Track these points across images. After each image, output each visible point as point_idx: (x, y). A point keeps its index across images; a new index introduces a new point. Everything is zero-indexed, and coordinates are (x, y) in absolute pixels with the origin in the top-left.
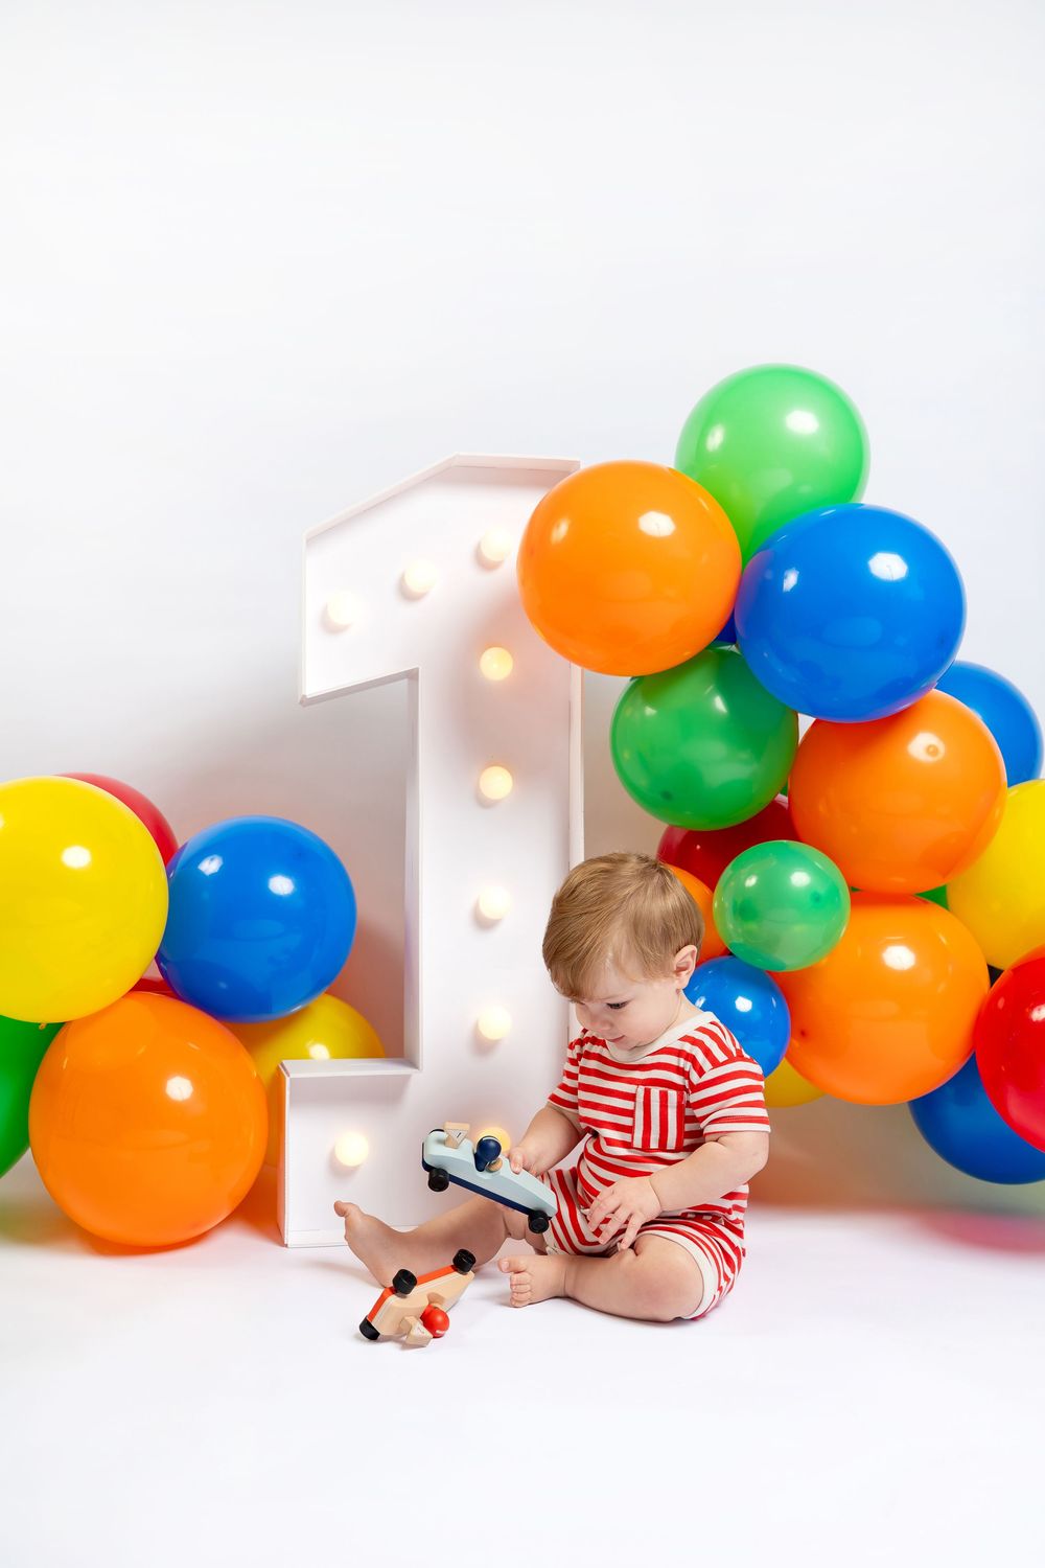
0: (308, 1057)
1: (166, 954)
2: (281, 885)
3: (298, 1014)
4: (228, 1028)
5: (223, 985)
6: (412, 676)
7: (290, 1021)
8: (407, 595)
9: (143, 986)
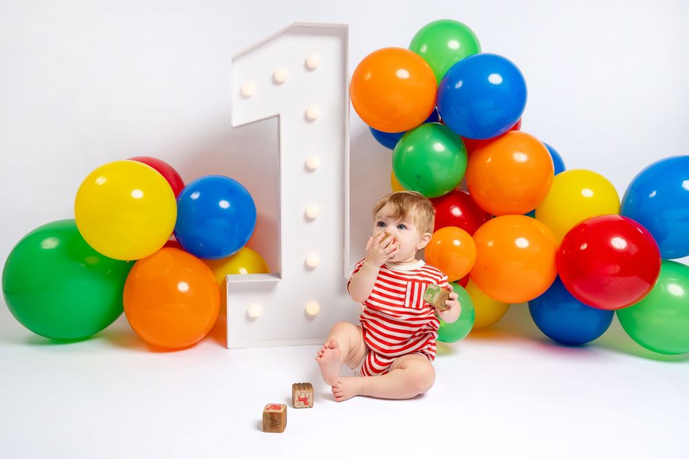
0: (239, 273)
1: (177, 231)
2: (224, 204)
3: (233, 256)
4: (204, 262)
5: (201, 245)
6: (278, 116)
7: (230, 259)
8: (276, 82)
9: (169, 244)
